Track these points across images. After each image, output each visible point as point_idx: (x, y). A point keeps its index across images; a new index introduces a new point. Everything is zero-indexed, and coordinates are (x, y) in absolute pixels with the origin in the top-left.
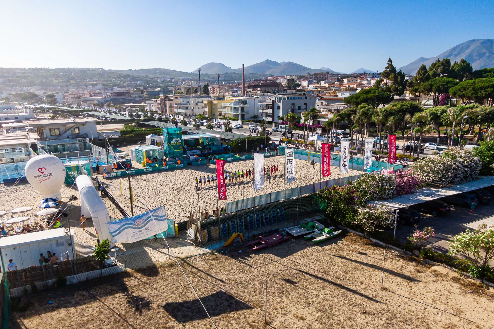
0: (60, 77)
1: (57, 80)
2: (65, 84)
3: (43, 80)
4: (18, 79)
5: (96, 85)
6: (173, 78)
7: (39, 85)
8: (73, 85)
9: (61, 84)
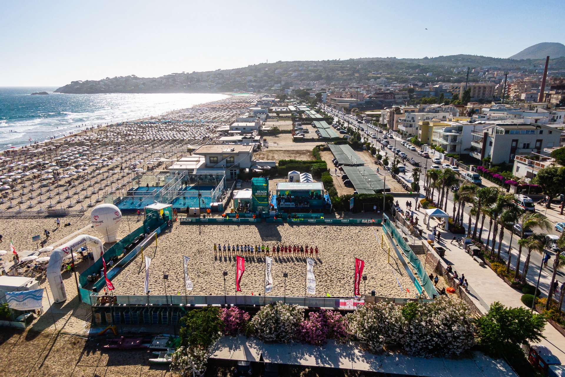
0: (345, 70)
1: (343, 73)
2: (349, 77)
3: (330, 74)
4: (309, 72)
5: (379, 78)
6: (474, 68)
7: (325, 79)
8: (356, 79)
9: (345, 77)
